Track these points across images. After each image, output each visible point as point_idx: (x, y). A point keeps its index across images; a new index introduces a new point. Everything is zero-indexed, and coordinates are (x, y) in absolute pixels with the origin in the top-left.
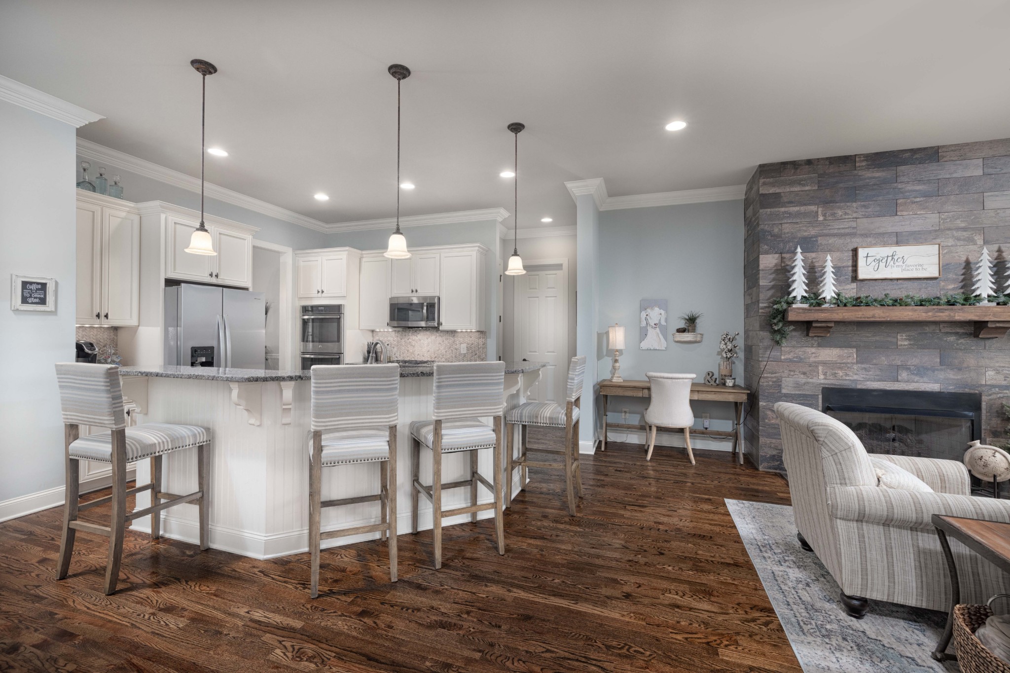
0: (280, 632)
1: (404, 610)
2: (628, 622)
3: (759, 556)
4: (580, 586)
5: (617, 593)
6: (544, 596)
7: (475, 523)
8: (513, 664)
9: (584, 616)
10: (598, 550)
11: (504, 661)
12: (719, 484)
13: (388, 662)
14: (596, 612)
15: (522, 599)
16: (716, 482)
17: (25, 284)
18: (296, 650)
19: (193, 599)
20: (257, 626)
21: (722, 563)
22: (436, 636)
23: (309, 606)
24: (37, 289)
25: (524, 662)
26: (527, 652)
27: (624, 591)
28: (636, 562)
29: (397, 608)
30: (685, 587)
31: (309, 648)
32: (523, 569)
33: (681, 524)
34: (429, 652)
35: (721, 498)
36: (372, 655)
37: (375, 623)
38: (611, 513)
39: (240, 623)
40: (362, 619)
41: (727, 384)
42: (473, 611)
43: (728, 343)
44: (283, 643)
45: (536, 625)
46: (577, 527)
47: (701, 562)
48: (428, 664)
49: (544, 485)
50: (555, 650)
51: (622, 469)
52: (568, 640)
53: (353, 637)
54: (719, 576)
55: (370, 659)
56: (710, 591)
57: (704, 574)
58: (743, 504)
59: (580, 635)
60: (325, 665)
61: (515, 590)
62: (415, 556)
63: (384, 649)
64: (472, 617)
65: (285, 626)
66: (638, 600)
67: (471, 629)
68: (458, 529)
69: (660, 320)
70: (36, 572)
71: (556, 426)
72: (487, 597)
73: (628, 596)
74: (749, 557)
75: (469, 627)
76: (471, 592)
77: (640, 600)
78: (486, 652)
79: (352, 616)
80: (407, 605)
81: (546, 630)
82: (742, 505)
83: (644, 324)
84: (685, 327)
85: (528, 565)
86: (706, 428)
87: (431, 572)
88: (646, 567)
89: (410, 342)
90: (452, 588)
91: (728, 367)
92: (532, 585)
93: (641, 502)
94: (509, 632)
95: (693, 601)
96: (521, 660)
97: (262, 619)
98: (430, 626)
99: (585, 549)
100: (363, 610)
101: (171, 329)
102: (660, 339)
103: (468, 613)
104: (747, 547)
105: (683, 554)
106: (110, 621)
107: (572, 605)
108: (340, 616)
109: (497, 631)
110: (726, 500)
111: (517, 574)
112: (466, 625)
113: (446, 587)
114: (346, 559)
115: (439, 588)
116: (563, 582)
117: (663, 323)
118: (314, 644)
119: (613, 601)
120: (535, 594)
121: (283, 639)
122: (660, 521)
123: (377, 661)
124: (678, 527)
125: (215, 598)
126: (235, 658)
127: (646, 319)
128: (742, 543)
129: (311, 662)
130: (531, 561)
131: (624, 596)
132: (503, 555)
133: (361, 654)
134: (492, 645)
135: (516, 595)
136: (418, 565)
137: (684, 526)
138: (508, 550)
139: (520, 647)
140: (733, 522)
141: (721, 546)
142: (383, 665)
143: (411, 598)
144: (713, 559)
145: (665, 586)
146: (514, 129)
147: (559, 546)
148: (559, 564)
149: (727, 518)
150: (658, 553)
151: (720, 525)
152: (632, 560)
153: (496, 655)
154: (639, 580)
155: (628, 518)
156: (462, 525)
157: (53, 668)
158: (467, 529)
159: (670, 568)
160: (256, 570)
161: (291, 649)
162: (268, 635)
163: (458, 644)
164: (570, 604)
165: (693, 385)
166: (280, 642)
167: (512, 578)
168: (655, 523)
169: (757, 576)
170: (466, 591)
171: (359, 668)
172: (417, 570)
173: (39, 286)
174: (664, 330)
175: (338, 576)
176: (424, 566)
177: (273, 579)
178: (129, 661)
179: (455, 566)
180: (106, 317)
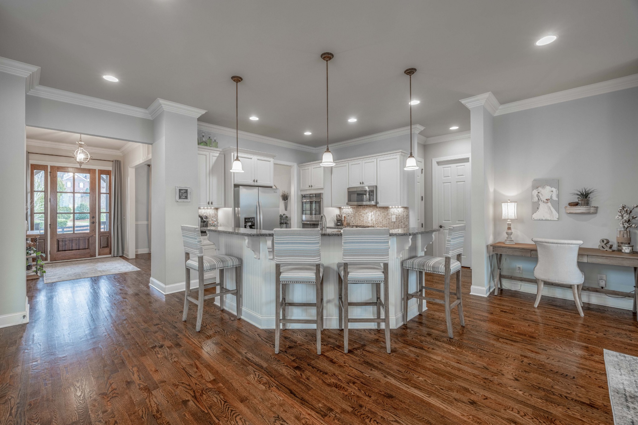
0: (256, 367)
1: (319, 371)
2: (465, 421)
3: (622, 404)
4: (436, 386)
5: (465, 399)
6: (408, 386)
7: (379, 330)
8: (370, 421)
9: (432, 407)
10: (461, 365)
11: (365, 418)
12: (604, 336)
13: (300, 398)
14: (441, 406)
15: (391, 384)
16: (602, 334)
17: (180, 190)
18: (260, 378)
19: (227, 341)
20: (247, 361)
21: (576, 401)
22: (331, 391)
23: (273, 357)
24: (184, 192)
25: (377, 423)
26: (382, 417)
27: (471, 399)
28: (490, 381)
29: (315, 369)
30: (530, 411)
31: (265, 378)
32: (400, 365)
33: (547, 361)
34: (323, 399)
35: (600, 349)
36: (293, 391)
37: (301, 374)
38: (484, 341)
39: (241, 358)
40: (295, 371)
41: (623, 251)
42: (357, 383)
43: (625, 215)
44: (255, 372)
45: (394, 403)
46: (451, 346)
47: (554, 395)
48: (320, 405)
49: (438, 313)
50: (402, 422)
51: (508, 311)
52: (414, 419)
53: (288, 379)
54: (568, 410)
55: (291, 392)
56: (553, 420)
57: (553, 405)
58: (625, 357)
59: (424, 418)
60: (270, 389)
61: (389, 377)
62: (336, 343)
63: (300, 389)
64: (356, 386)
65: (259, 364)
66: (481, 408)
67: (352, 393)
68: (367, 332)
69: (551, 196)
70: (178, 316)
71: (438, 273)
72: (369, 377)
73: (473, 403)
74: (610, 402)
75: (351, 392)
76: (360, 371)
77: (482, 408)
78: (355, 409)
79: (291, 368)
80: (321, 369)
81: (400, 408)
82: (623, 358)
83: (536, 199)
84: (577, 201)
85: (404, 364)
86: (602, 288)
87: (342, 354)
88: (498, 387)
89: (361, 214)
90: (350, 366)
91: (625, 236)
92: (402, 377)
93: (514, 337)
94: (375, 401)
95: (532, 422)
96: (376, 421)
97: (251, 358)
98: (329, 385)
99: (451, 362)
100: (298, 366)
101: (236, 209)
102: (552, 211)
103: (354, 383)
104: (611, 393)
105: (538, 385)
106: (194, 343)
107: (425, 397)
108: (285, 366)
109: (367, 399)
110: (605, 351)
111: (395, 367)
112: (350, 390)
113: (347, 364)
114: (299, 337)
115: (343, 364)
116: (425, 380)
117: (555, 198)
118: (268, 377)
119: (459, 403)
120: (402, 383)
121: (256, 370)
122: (527, 355)
123: (295, 395)
124: (543, 363)
125: (235, 343)
126: (234, 373)
127: (538, 196)
128: (608, 389)
129: (264, 385)
130: (407, 362)
131: (469, 402)
132: (389, 354)
133: (288, 389)
134: (361, 406)
135: (389, 380)
136: (336, 348)
137: (549, 364)
138: (393, 351)
139: (378, 413)
140: (604, 370)
141: (582, 387)
142: (297, 398)
143: (325, 366)
144: (568, 395)
145: (510, 404)
146: (409, 73)
147: (432, 356)
148: (427, 368)
149: (600, 366)
150: (513, 378)
151: (588, 370)
152: (488, 379)
153: (361, 413)
154: (487, 394)
155: (497, 348)
156: (371, 330)
157: (170, 358)
158: (373, 333)
159: (521, 393)
160: (256, 333)
161: (257, 377)
162: (250, 366)
163: (341, 399)
164: (424, 396)
165: (580, 249)
166: (254, 371)
167: (389, 369)
168: (521, 356)
169: (612, 420)
170: (357, 370)
171: (285, 396)
172: (334, 351)
173: (185, 191)
174: (556, 205)
175: (292, 344)
176: (339, 350)
177: (262, 339)
178: (195, 363)
179: (357, 354)
180: (212, 203)
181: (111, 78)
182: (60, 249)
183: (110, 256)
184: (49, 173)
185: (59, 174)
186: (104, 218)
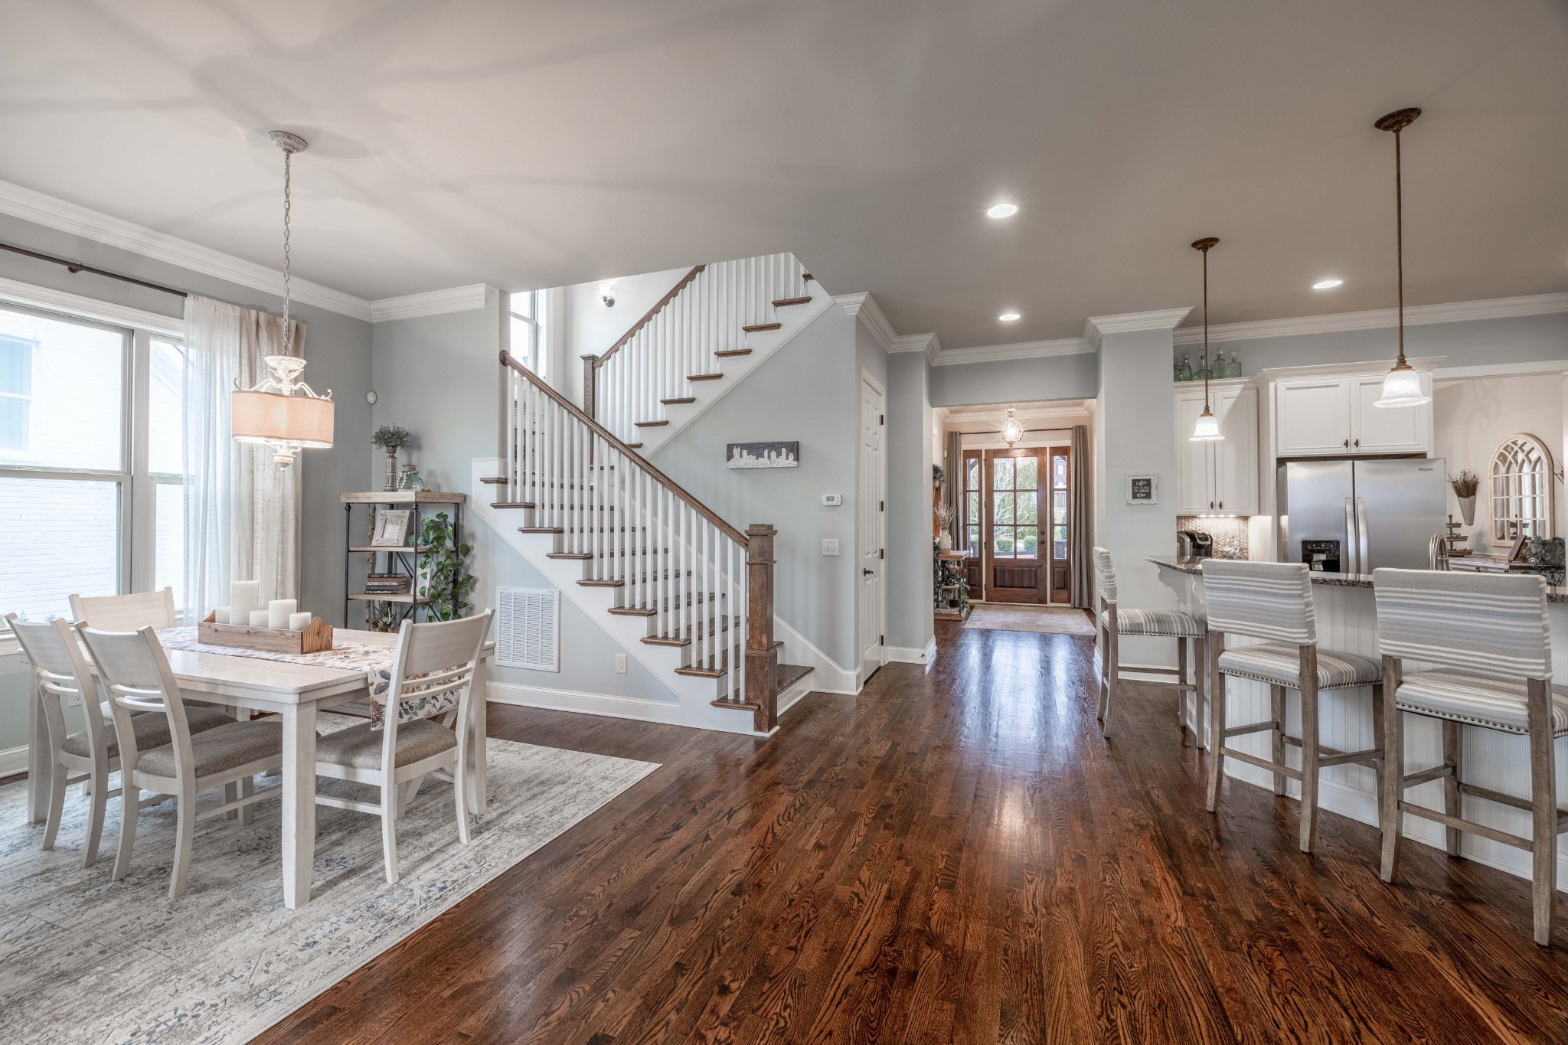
17: (1134, 482)
24: (1144, 485)
173: (1145, 483)
180: (1221, 506)
181: (1010, 317)
182: (998, 583)
183: (1069, 605)
184: (983, 462)
185: (996, 461)
186: (1059, 535)
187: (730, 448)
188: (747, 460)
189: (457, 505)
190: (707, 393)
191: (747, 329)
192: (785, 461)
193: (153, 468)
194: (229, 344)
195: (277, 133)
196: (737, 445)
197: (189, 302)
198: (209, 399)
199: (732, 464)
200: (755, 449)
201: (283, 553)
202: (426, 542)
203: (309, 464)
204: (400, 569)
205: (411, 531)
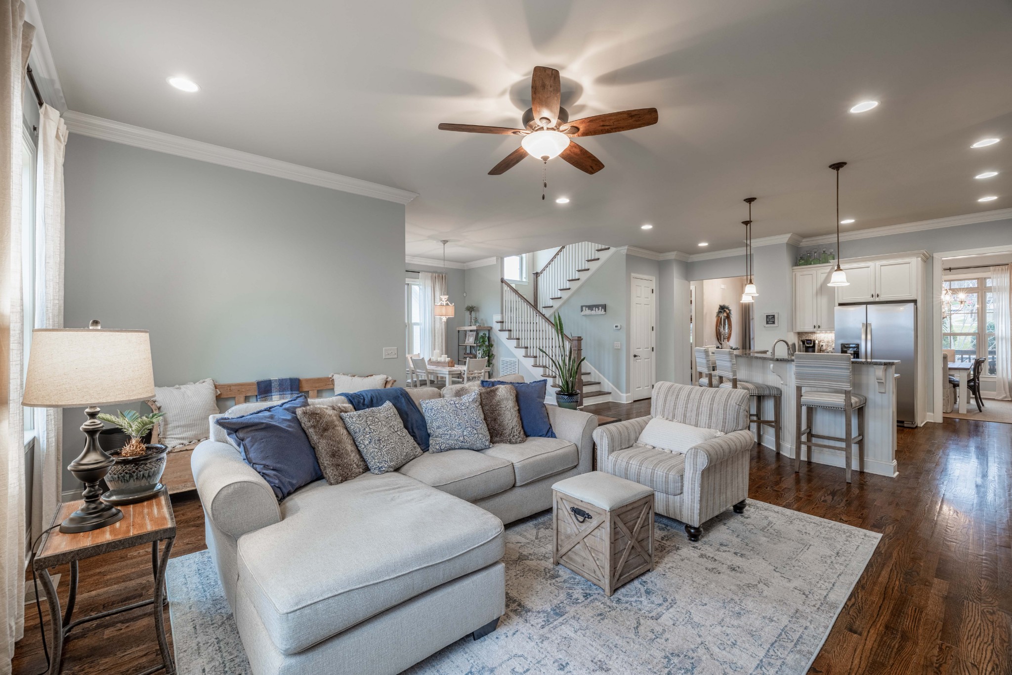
17: (767, 316)
24: (772, 318)
180: (819, 327)
187: (582, 307)
188: (587, 312)
189: (489, 330)
190: (575, 286)
191: (588, 261)
192: (602, 312)
193: (413, 321)
194: (429, 283)
195: (441, 241)
196: (584, 306)
197: (420, 274)
198: (425, 301)
199: (583, 313)
200: (590, 307)
201: (442, 346)
202: (480, 342)
203: (449, 322)
204: (473, 352)
205: (476, 339)
